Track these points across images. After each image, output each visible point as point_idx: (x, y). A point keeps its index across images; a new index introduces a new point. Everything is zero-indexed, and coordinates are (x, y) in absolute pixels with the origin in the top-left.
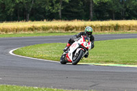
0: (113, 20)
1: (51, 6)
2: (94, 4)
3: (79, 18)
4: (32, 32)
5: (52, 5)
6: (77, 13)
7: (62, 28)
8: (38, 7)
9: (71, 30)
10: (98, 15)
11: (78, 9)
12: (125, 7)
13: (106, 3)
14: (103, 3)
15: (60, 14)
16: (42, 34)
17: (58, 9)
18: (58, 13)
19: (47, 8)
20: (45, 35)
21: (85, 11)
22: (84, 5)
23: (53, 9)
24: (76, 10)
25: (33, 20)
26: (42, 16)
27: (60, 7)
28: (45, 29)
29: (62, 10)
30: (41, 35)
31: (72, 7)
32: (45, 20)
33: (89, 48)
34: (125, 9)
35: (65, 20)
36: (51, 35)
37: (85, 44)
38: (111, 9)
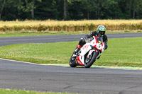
0: (87, 19)
1: (23, 5)
2: (68, 3)
3: (53, 17)
4: (4, 33)
5: (25, 5)
6: (50, 12)
7: (35, 28)
8: (9, 7)
9: (44, 30)
10: (72, 14)
11: (51, 9)
12: (100, 6)
13: (80, 2)
14: (77, 2)
15: (33, 14)
16: (13, 34)
17: (31, 8)
18: (30, 12)
19: (19, 8)
20: (17, 36)
21: (59, 10)
22: (57, 4)
23: (26, 8)
24: (49, 10)
25: (5, 20)
26: (14, 16)
27: (32, 7)
28: (17, 29)
29: (35, 10)
30: (13, 36)
31: (45, 6)
32: (17, 20)
33: (103, 50)
34: (100, 9)
35: (38, 20)
36: (23, 35)
37: (98, 45)
38: (85, 8)
